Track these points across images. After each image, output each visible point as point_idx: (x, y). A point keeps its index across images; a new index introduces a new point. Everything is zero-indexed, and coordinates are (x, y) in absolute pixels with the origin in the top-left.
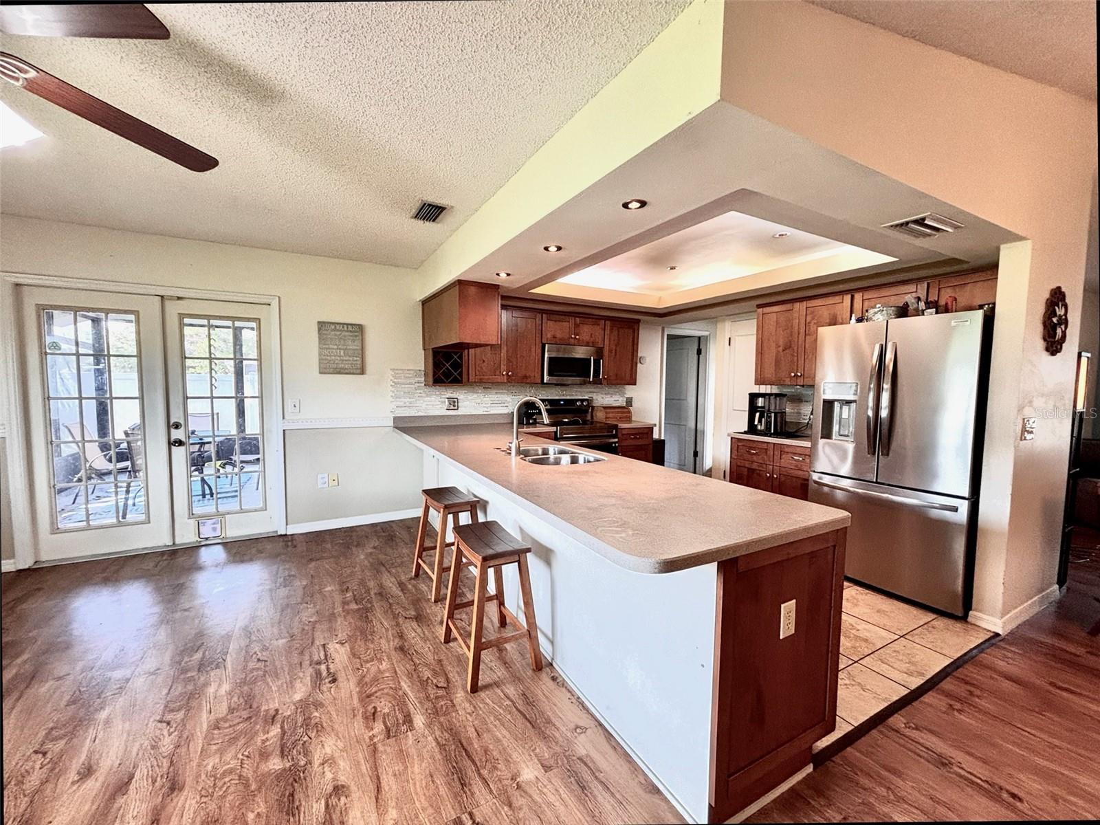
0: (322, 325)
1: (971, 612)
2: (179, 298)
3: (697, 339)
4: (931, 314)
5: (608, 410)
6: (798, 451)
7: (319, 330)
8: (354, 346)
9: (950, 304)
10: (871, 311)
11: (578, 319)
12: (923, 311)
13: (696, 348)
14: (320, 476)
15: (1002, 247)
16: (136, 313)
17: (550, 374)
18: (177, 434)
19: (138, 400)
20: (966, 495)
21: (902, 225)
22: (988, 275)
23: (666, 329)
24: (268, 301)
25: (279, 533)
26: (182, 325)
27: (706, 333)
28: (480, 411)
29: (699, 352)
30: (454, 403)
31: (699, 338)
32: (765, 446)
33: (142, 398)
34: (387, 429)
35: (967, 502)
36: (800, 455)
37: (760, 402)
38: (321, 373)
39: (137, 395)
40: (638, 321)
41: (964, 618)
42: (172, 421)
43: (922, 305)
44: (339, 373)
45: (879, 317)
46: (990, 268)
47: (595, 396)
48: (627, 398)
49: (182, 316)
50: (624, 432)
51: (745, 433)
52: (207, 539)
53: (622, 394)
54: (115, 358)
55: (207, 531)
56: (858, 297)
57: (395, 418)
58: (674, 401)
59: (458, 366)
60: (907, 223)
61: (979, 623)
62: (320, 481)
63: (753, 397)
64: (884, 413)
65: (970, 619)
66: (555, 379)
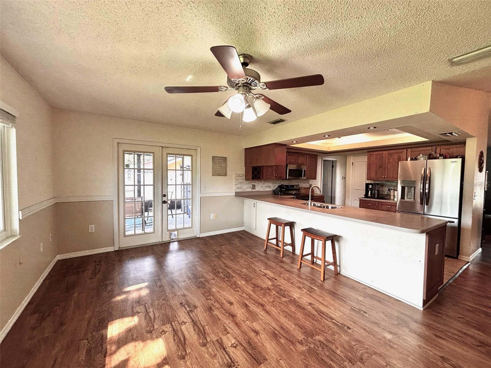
0: (214, 158)
1: (459, 256)
2: (168, 147)
3: (332, 162)
4: (441, 159)
5: (306, 189)
6: (389, 204)
7: (213, 159)
8: (223, 165)
9: (447, 155)
10: (419, 157)
11: (298, 155)
12: (438, 157)
13: (332, 165)
14: (211, 215)
15: (467, 139)
16: (153, 153)
17: (289, 176)
18: (165, 199)
19: (152, 186)
20: (457, 217)
21: (444, 134)
22: (463, 145)
23: (323, 158)
24: (196, 149)
25: (197, 237)
26: (167, 157)
27: (336, 159)
28: (262, 190)
29: (333, 166)
30: (254, 187)
31: (333, 161)
32: (375, 202)
33: (154, 185)
34: (233, 197)
35: (457, 220)
36: (389, 205)
37: (370, 187)
38: (213, 175)
39: (152, 184)
40: (317, 156)
41: (457, 258)
42: (163, 194)
43: (438, 155)
44: (219, 176)
45: (422, 159)
46: (463, 143)
47: (299, 184)
48: (310, 184)
49: (168, 154)
50: (316, 197)
51: (364, 198)
52: (172, 239)
53: (308, 183)
54: (146, 170)
55: (173, 237)
56: (409, 150)
57: (236, 192)
58: (325, 185)
59: (259, 173)
60: (446, 133)
61: (462, 259)
62: (211, 216)
63: (367, 185)
64: (427, 191)
65: (459, 258)
66: (291, 177)
